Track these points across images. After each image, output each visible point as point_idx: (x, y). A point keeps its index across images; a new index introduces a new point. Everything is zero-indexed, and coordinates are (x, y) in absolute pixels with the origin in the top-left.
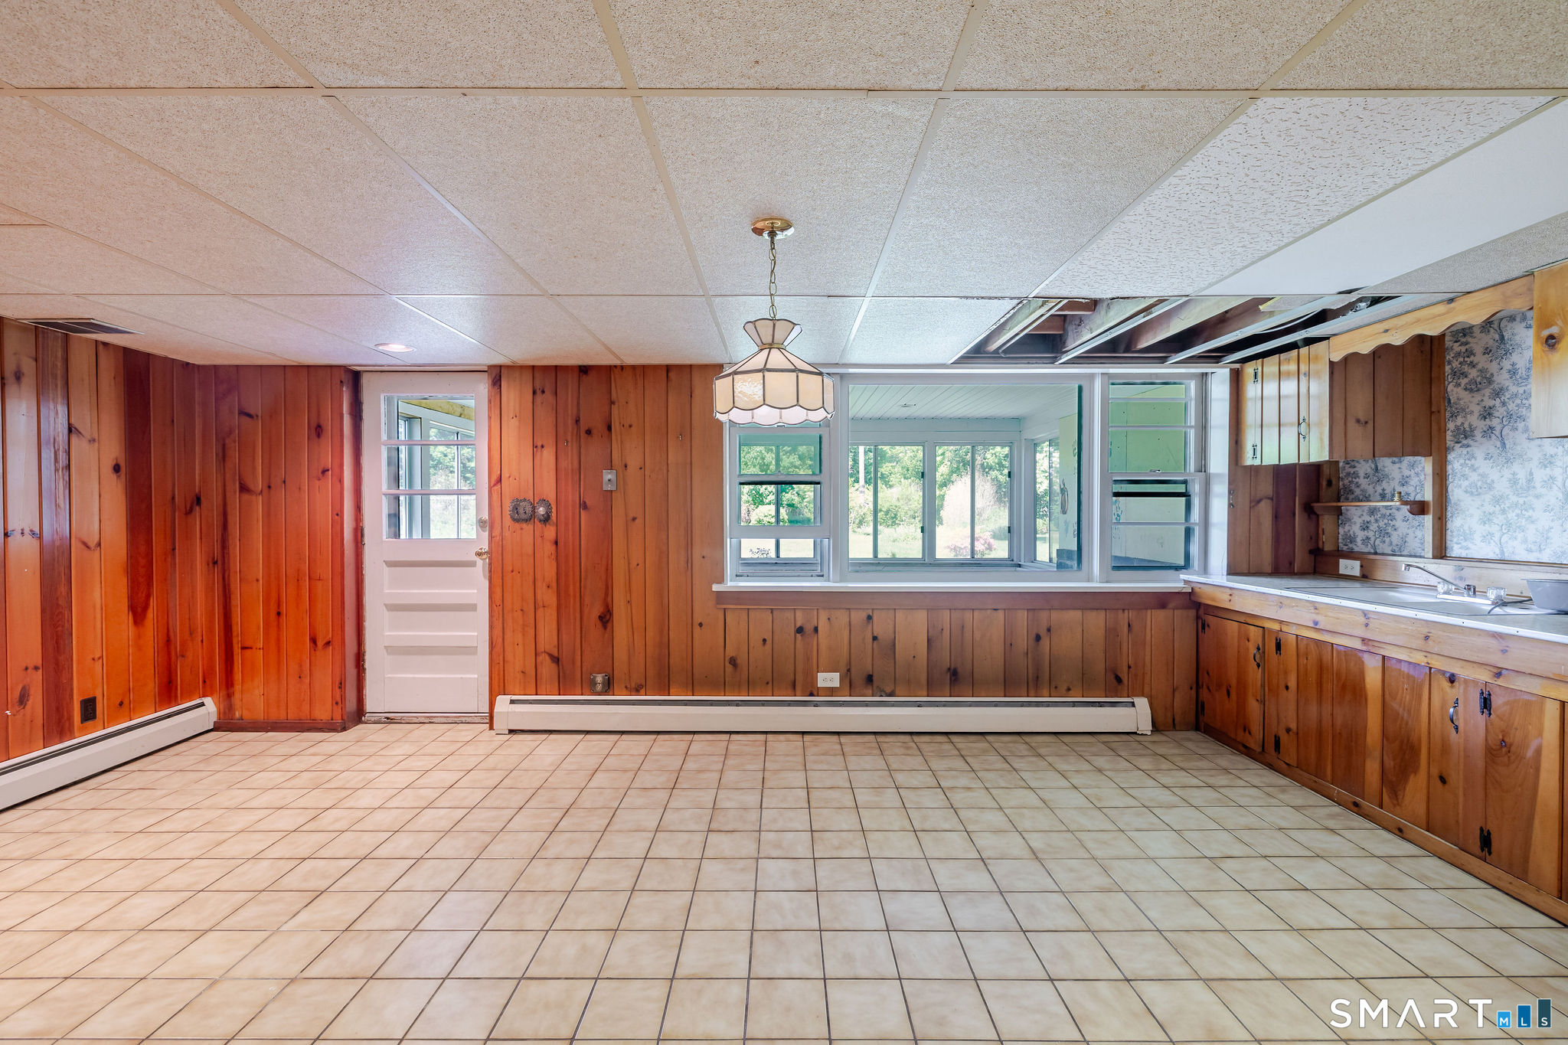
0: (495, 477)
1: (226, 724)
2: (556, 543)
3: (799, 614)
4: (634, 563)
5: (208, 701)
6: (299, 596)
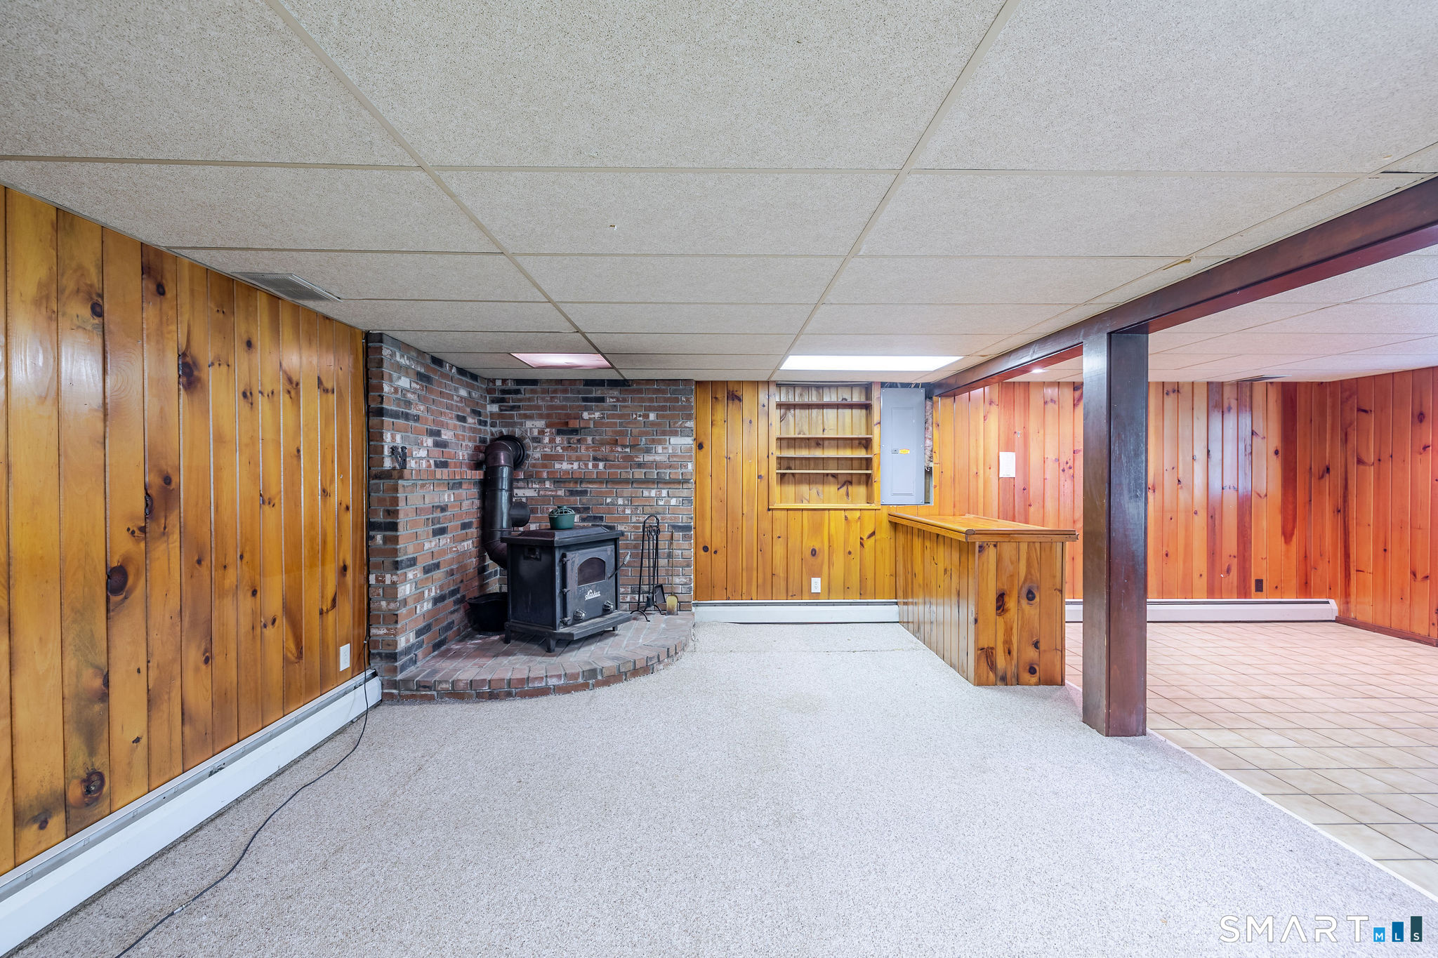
1: (1343, 620)
5: (1332, 601)
6: (1402, 539)
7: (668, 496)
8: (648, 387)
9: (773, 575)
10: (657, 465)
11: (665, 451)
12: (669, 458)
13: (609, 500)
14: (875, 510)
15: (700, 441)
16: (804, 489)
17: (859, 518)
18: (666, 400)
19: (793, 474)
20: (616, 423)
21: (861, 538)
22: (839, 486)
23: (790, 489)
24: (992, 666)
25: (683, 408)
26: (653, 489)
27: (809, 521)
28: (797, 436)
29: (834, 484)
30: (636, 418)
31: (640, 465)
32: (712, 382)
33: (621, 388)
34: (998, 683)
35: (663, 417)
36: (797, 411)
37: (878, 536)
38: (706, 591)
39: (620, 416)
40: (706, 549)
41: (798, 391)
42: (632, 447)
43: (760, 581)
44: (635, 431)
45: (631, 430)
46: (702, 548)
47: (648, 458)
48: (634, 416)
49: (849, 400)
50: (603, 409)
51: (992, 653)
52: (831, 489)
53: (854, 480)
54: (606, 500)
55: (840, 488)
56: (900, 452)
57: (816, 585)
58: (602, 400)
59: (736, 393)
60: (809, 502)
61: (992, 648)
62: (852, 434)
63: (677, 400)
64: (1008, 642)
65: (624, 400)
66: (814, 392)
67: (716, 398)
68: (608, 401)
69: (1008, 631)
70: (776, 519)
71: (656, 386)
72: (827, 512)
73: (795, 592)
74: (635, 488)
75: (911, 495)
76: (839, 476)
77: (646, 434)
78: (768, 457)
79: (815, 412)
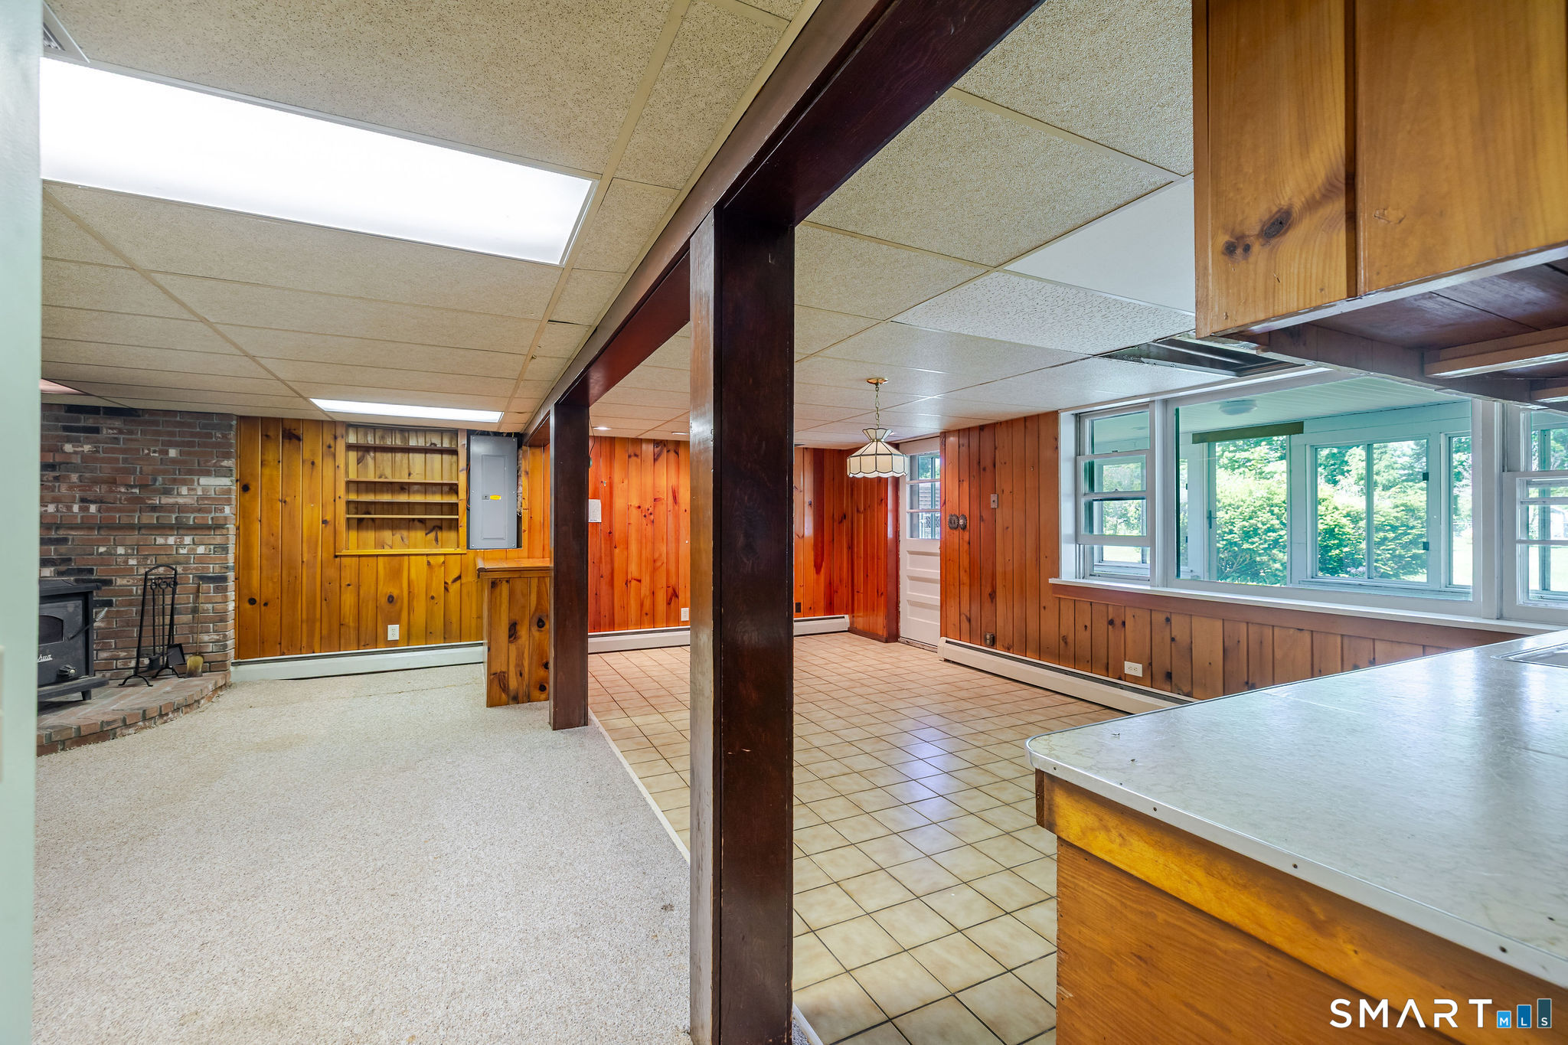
0: (943, 501)
1: (852, 630)
2: (969, 543)
3: (1111, 609)
4: (1007, 559)
5: (847, 616)
6: (873, 566)
7: (194, 544)
8: (167, 419)
9: (341, 625)
10: (182, 509)
11: (192, 493)
12: (197, 501)
13: (102, 549)
14: (461, 554)
15: (245, 482)
16: (387, 535)
17: (444, 563)
18: (193, 435)
19: (373, 519)
20: (117, 459)
21: (446, 583)
22: (427, 532)
23: (370, 536)
24: (505, 688)
25: (217, 445)
26: (171, 535)
27: (385, 568)
28: (377, 480)
29: (421, 529)
30: (148, 454)
31: (154, 508)
32: (262, 418)
33: (125, 418)
34: (510, 702)
35: (189, 454)
36: (378, 455)
37: (464, 580)
38: (252, 647)
39: (124, 451)
40: (252, 601)
41: (379, 434)
42: (142, 487)
43: (325, 632)
44: (147, 469)
45: (141, 468)
46: (247, 600)
47: (166, 500)
48: (146, 451)
49: (439, 445)
50: (98, 442)
51: (504, 676)
52: (419, 535)
53: (445, 524)
54: (98, 549)
55: (429, 533)
56: (491, 497)
57: (394, 632)
58: (96, 430)
59: (294, 432)
60: (391, 548)
61: (504, 672)
62: (442, 479)
63: (210, 435)
64: (519, 665)
65: (131, 432)
66: (398, 436)
67: (267, 436)
68: (105, 432)
69: (520, 656)
70: (345, 566)
71: (178, 419)
72: (406, 557)
73: (369, 639)
74: (143, 535)
75: (502, 539)
76: (427, 521)
77: (165, 472)
78: (335, 501)
79: (399, 456)
